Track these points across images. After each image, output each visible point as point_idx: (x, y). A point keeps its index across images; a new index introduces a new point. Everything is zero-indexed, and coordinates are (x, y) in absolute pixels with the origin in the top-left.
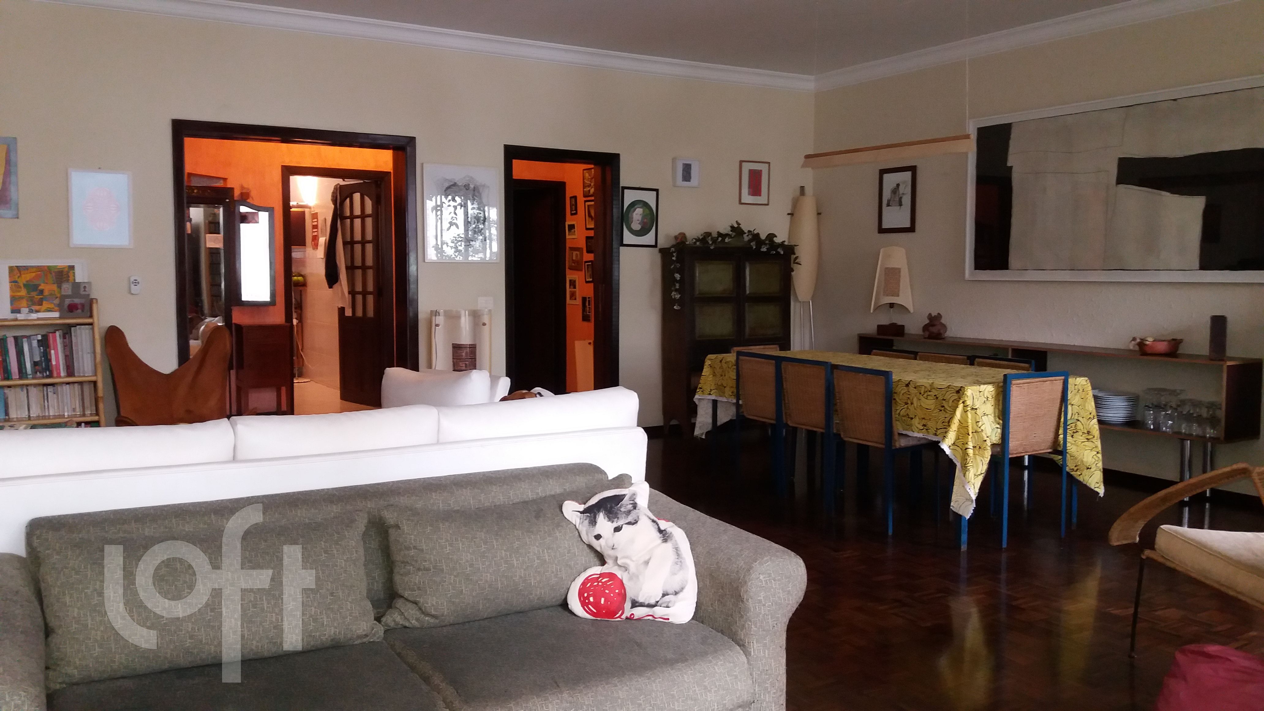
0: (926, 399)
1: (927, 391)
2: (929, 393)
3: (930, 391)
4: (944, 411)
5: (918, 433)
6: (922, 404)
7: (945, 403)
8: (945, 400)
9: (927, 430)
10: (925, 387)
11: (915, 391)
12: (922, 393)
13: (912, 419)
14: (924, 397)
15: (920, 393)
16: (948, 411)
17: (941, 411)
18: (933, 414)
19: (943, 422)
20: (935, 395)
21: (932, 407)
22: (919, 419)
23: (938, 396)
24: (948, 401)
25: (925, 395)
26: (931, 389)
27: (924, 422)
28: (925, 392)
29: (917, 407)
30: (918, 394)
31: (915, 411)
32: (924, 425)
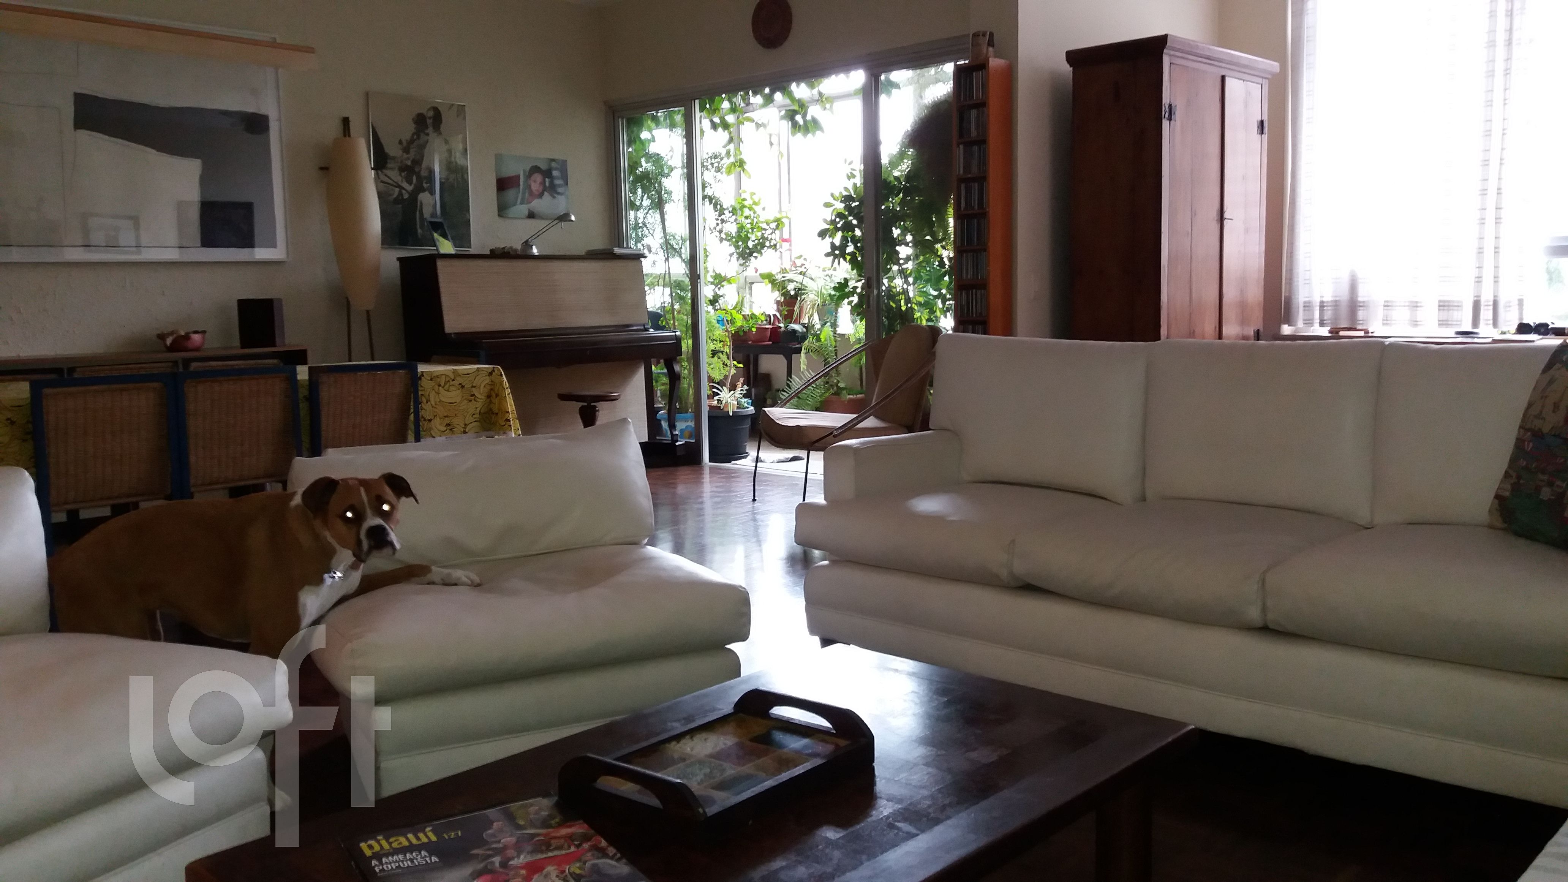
0: (448, 391)
1: (449, 381)
2: (452, 383)
3: (453, 380)
4: (475, 400)
5: (440, 436)
6: (443, 399)
7: (475, 391)
8: (475, 387)
9: (451, 430)
10: (446, 376)
11: (432, 383)
12: (442, 385)
13: (430, 420)
14: (445, 390)
15: (440, 385)
16: (478, 400)
17: (471, 401)
18: (461, 408)
19: (474, 415)
20: (460, 384)
21: (458, 400)
22: (440, 418)
23: (463, 384)
24: (480, 387)
25: (447, 387)
26: (455, 377)
27: (447, 421)
28: (445, 384)
29: (436, 404)
30: (437, 387)
31: (435, 410)
32: (448, 425)
